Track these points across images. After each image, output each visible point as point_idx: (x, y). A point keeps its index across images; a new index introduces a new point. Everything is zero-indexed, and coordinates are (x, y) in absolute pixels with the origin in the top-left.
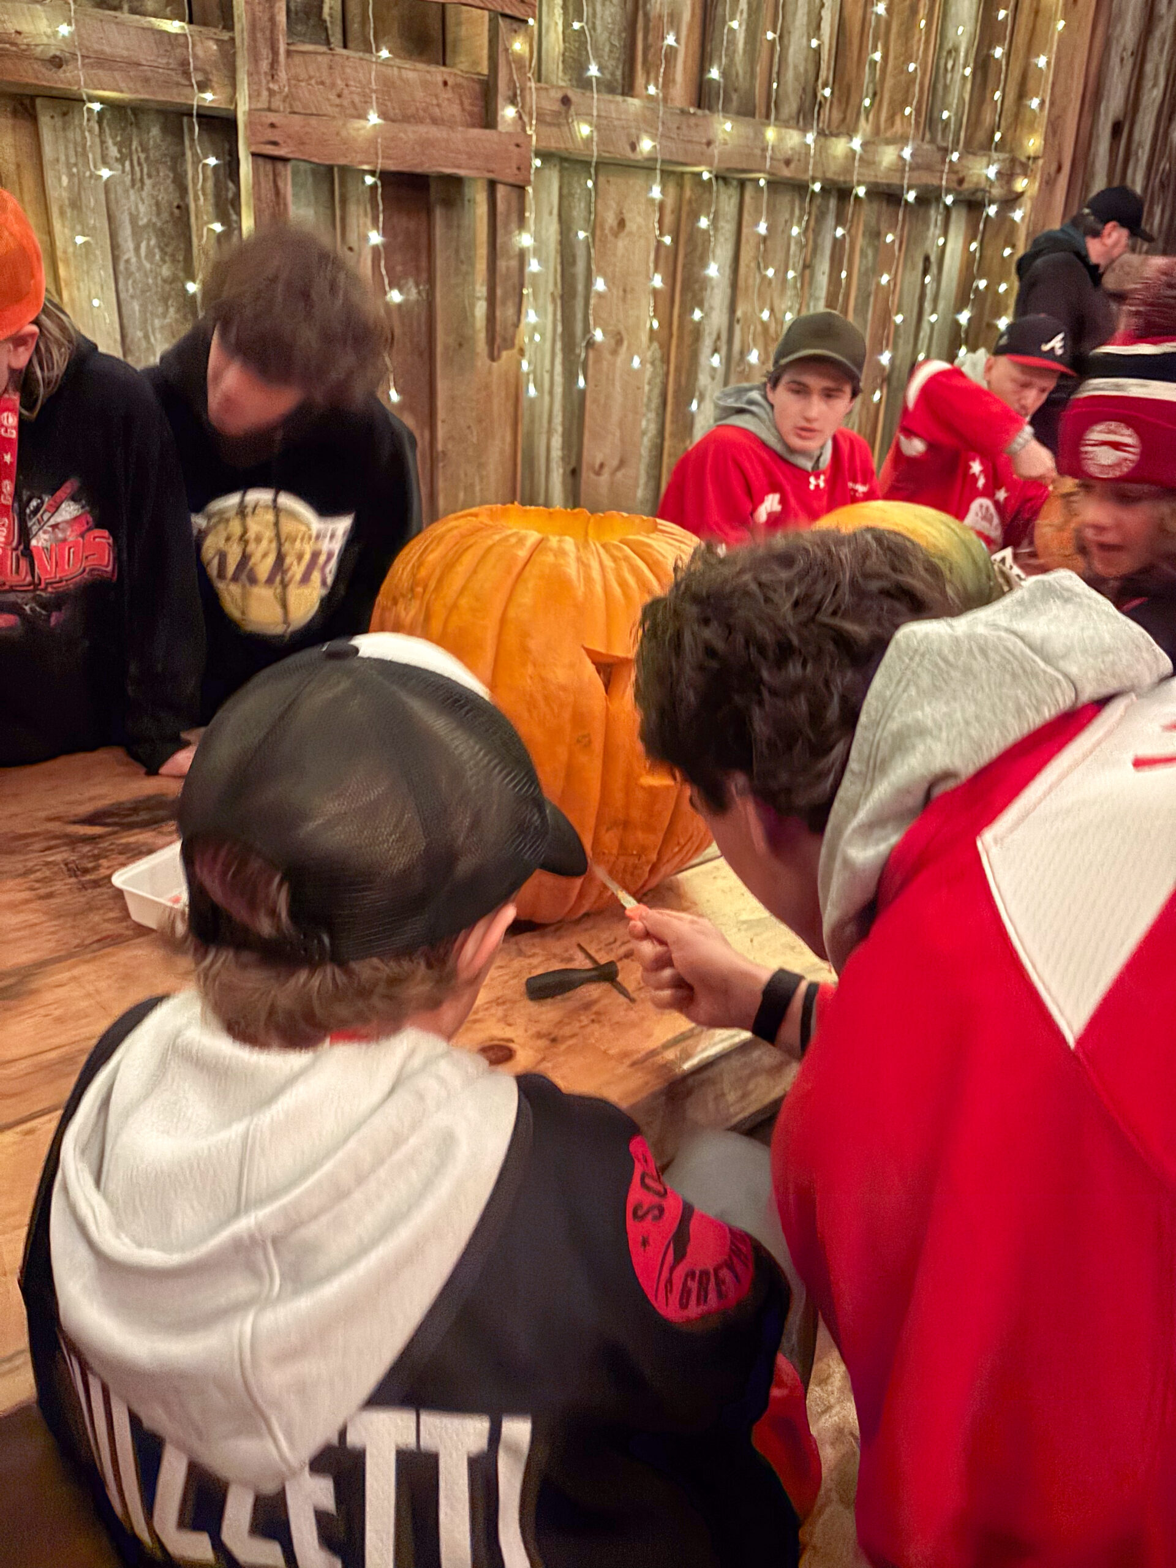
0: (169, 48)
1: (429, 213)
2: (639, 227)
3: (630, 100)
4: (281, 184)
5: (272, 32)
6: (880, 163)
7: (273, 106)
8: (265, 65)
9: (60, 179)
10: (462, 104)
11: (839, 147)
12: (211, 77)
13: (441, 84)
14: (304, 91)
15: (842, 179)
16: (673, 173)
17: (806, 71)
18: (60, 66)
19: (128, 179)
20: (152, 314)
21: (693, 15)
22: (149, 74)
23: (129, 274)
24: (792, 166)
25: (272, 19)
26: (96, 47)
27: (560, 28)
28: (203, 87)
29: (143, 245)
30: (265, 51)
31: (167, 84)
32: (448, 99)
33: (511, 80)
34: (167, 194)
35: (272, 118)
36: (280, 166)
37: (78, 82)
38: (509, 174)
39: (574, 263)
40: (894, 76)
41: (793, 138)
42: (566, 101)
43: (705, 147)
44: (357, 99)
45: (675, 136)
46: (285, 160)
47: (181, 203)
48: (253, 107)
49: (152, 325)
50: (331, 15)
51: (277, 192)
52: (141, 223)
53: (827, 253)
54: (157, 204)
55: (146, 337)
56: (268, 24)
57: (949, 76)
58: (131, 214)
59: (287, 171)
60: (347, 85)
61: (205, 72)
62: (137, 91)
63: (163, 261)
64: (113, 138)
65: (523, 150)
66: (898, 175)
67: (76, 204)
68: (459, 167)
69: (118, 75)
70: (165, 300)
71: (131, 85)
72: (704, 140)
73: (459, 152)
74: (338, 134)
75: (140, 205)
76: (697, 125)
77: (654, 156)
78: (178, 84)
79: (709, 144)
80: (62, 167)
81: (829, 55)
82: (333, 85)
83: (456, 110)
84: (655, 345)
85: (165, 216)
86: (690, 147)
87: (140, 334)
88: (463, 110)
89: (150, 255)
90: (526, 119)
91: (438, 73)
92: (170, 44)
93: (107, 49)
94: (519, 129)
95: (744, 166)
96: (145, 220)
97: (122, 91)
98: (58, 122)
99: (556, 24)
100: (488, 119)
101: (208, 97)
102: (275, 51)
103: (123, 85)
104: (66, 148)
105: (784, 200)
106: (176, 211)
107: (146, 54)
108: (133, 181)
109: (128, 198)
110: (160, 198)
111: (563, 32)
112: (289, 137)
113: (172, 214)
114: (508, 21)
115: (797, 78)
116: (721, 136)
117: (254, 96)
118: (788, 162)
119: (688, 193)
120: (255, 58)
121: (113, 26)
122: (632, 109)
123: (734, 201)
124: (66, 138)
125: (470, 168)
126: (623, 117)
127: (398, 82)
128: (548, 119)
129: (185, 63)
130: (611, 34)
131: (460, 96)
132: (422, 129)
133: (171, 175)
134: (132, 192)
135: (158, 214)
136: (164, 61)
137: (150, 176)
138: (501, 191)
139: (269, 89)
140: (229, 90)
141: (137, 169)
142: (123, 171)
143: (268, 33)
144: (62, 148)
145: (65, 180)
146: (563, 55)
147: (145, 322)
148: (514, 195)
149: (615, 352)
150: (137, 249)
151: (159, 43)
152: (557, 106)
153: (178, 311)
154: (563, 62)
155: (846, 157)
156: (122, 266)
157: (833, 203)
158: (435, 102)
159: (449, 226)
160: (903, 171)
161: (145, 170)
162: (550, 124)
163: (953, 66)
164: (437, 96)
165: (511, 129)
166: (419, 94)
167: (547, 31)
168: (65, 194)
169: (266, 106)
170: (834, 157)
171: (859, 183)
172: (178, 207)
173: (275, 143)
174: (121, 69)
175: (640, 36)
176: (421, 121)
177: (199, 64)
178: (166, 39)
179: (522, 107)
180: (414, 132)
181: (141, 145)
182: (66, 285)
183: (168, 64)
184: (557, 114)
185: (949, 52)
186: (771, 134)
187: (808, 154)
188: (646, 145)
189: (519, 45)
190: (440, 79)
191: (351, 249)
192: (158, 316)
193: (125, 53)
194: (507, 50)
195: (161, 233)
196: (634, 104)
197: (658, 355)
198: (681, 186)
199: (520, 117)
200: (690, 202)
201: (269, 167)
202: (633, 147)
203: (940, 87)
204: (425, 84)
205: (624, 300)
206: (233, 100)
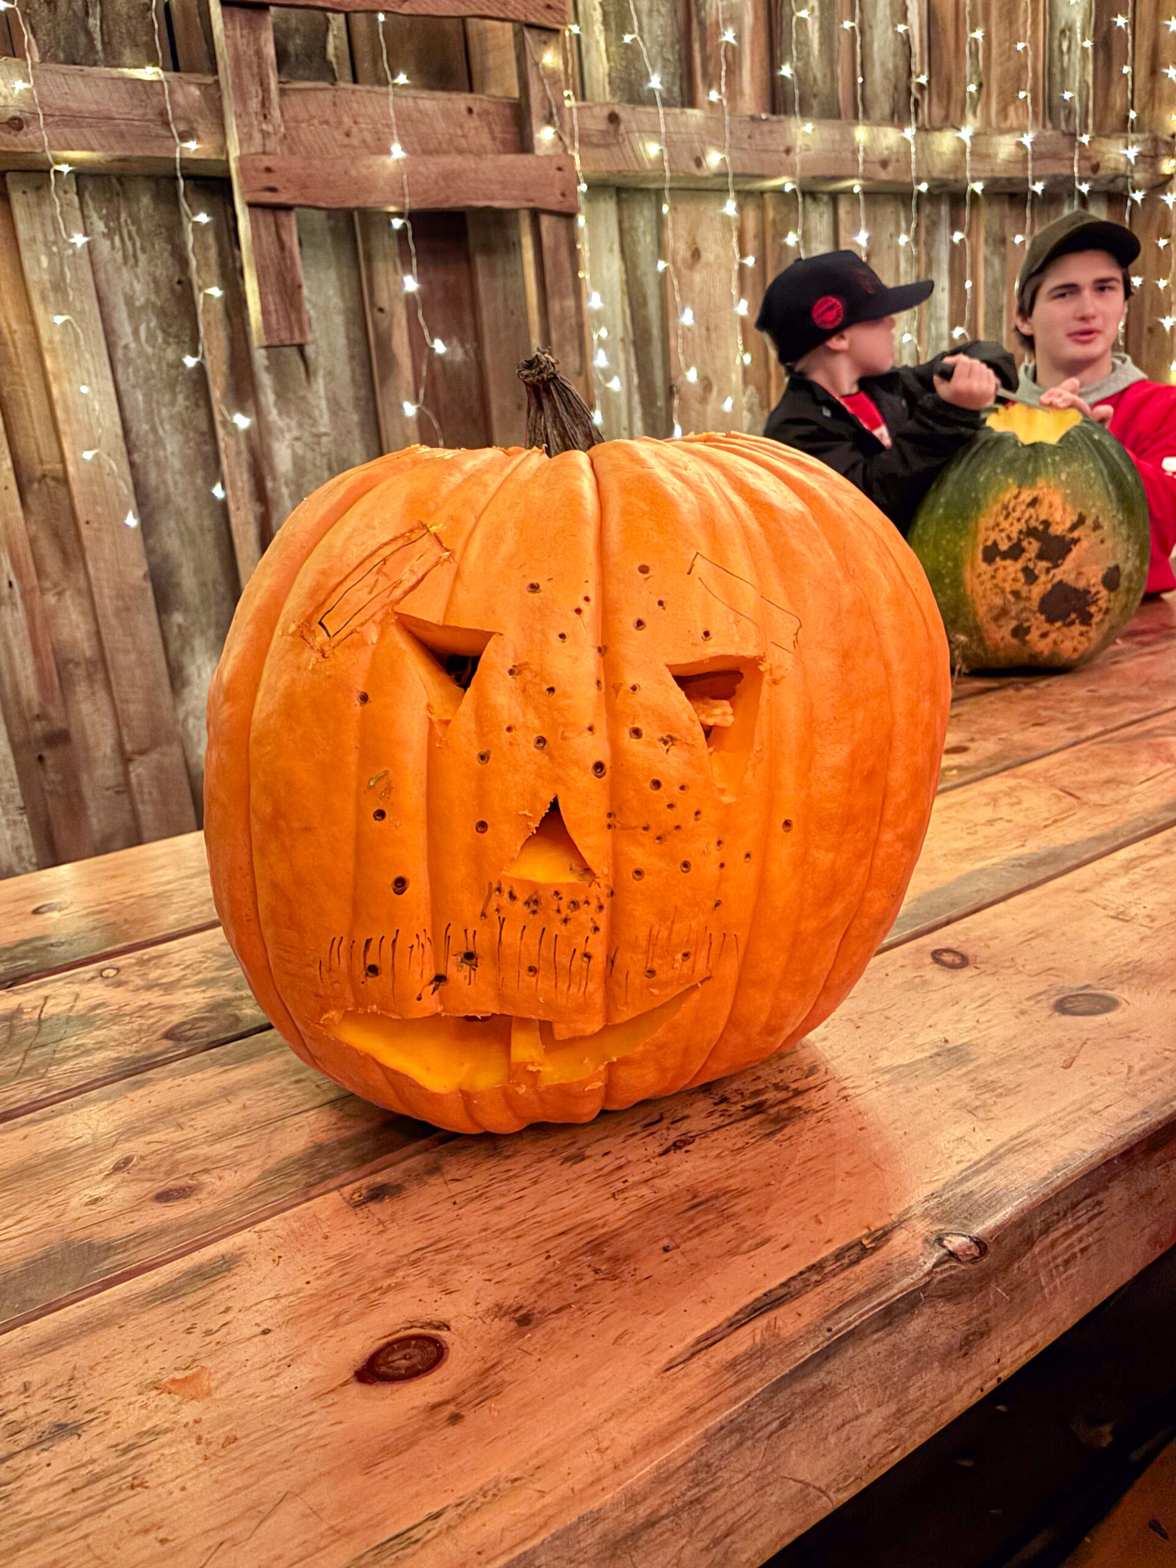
0: (144, 97)
1: (469, 261)
2: (718, 257)
3: (689, 111)
4: (285, 236)
5: (259, 66)
6: (996, 155)
7: (268, 149)
8: (254, 104)
9: (39, 261)
10: (492, 132)
11: (946, 142)
12: (195, 125)
13: (465, 112)
14: (306, 134)
15: (952, 177)
16: (750, 193)
17: (896, 67)
18: (20, 128)
19: (119, 256)
20: (158, 402)
21: (756, 18)
22: (123, 127)
23: (129, 362)
24: (890, 168)
25: (259, 53)
26: (60, 103)
27: (603, 46)
28: (184, 137)
29: (143, 329)
30: (254, 89)
31: (146, 137)
32: (476, 128)
33: (545, 97)
34: (165, 269)
35: (267, 161)
36: (282, 216)
37: (42, 144)
38: (552, 201)
39: (645, 303)
40: (1001, 64)
41: (890, 138)
42: (613, 118)
43: (784, 155)
44: (368, 137)
45: (746, 146)
46: (288, 208)
47: (183, 278)
48: (245, 151)
49: (159, 415)
50: (337, 56)
51: (282, 246)
52: (138, 304)
53: (945, 266)
54: (156, 281)
55: (154, 430)
56: (254, 59)
57: (1066, 58)
58: (125, 295)
59: (291, 222)
60: (355, 122)
61: (189, 121)
62: (111, 148)
63: (166, 342)
64: (98, 212)
65: (566, 173)
66: (1019, 166)
67: (58, 286)
68: (492, 198)
69: (88, 132)
70: (172, 386)
71: (103, 142)
72: (782, 148)
73: (491, 181)
74: (346, 173)
75: (135, 283)
76: (771, 132)
77: (724, 170)
78: (158, 136)
79: (788, 151)
80: (40, 246)
81: (921, 47)
82: (340, 123)
83: (485, 139)
84: (751, 389)
85: (165, 293)
86: (764, 156)
87: (146, 427)
88: (494, 139)
89: (151, 337)
90: (567, 141)
91: (460, 101)
92: (146, 93)
93: (73, 105)
94: (560, 151)
95: (833, 172)
96: (142, 300)
97: (93, 150)
98: (32, 197)
99: (598, 42)
100: (523, 144)
101: (192, 145)
102: (266, 90)
103: (94, 143)
104: (43, 225)
105: (888, 211)
106: (178, 288)
107: (118, 106)
108: (125, 257)
109: (121, 276)
110: (158, 274)
111: (607, 50)
112: (288, 181)
113: (173, 291)
114: (535, 32)
115: (886, 76)
116: (800, 142)
117: (245, 139)
118: (884, 164)
119: (771, 214)
120: (242, 98)
121: (79, 79)
122: (693, 121)
123: (827, 218)
124: (42, 216)
125: (506, 199)
126: (683, 130)
127: (416, 115)
128: (595, 140)
129: (163, 113)
130: (662, 47)
131: (489, 125)
132: (444, 160)
133: (169, 247)
134: (124, 270)
135: (157, 292)
136: (140, 111)
137: (144, 250)
138: (546, 221)
139: (262, 131)
140: (218, 138)
141: (129, 244)
142: (113, 247)
143: (255, 70)
144: (38, 225)
145: (44, 261)
146: (609, 75)
147: (150, 413)
148: (561, 224)
149: (703, 400)
150: (136, 332)
151: (132, 94)
152: (603, 125)
153: (187, 398)
154: (610, 83)
155: (955, 153)
156: (119, 353)
157: (944, 210)
158: (459, 132)
159: (492, 274)
160: (1025, 160)
161: (138, 244)
162: (598, 146)
163: (1069, 48)
164: (461, 126)
165: (551, 152)
166: (441, 126)
167: (588, 51)
168: (46, 277)
169: (260, 149)
170: (940, 154)
171: (974, 180)
172: (179, 282)
173: (273, 190)
174: (90, 126)
175: (696, 47)
176: (446, 152)
177: (179, 112)
178: (140, 88)
179: (562, 126)
180: (436, 164)
181: (130, 216)
182: (55, 378)
183: (145, 114)
184: (603, 133)
185: (1063, 32)
186: (861, 134)
187: (908, 153)
188: (714, 159)
189: (550, 59)
190: (463, 107)
191: (381, 310)
192: (165, 405)
193: (94, 107)
194: (537, 64)
195: (161, 313)
196: (695, 115)
197: (756, 400)
198: (762, 208)
199: (561, 139)
200: (774, 222)
201: (270, 219)
202: (699, 162)
203: (1056, 70)
204: (446, 114)
205: (708, 339)
206: (223, 149)
